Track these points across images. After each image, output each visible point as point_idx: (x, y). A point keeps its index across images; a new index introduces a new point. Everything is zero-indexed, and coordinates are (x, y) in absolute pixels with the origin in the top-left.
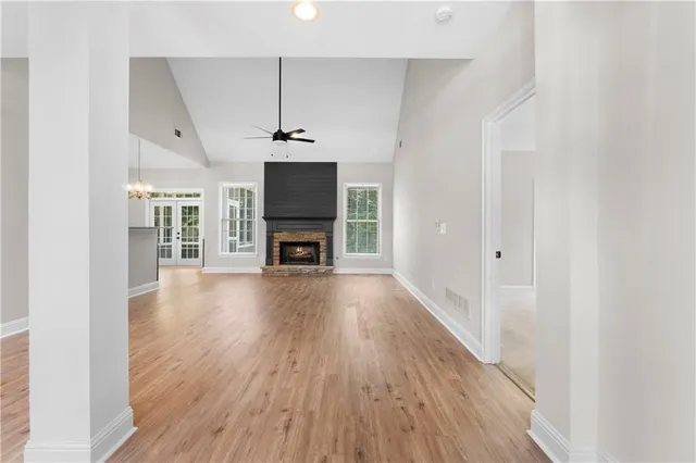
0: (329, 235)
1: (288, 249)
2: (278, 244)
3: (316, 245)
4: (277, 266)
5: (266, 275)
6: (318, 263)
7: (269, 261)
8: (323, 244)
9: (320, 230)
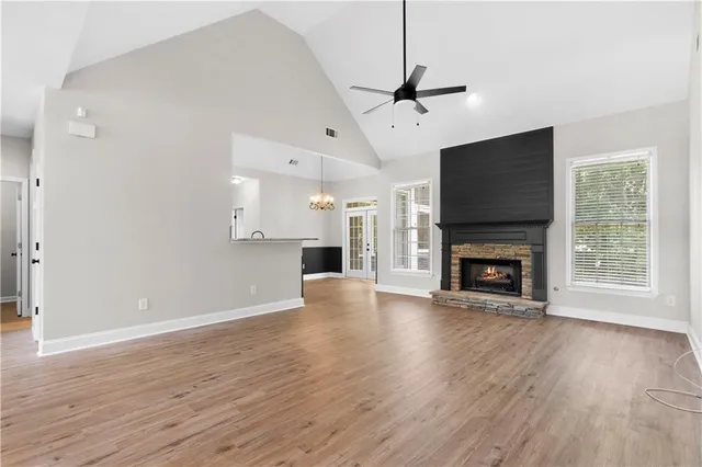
0: (539, 249)
1: (474, 268)
2: (458, 261)
3: (517, 264)
4: (456, 293)
5: (436, 303)
6: (519, 294)
7: (446, 285)
8: (526, 263)
9: (522, 241)
